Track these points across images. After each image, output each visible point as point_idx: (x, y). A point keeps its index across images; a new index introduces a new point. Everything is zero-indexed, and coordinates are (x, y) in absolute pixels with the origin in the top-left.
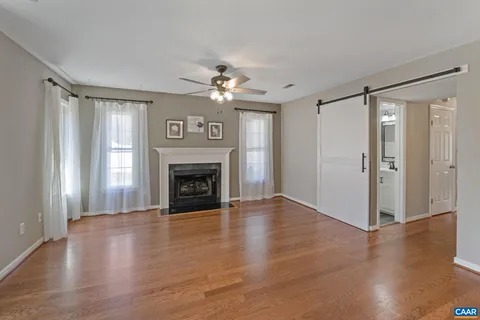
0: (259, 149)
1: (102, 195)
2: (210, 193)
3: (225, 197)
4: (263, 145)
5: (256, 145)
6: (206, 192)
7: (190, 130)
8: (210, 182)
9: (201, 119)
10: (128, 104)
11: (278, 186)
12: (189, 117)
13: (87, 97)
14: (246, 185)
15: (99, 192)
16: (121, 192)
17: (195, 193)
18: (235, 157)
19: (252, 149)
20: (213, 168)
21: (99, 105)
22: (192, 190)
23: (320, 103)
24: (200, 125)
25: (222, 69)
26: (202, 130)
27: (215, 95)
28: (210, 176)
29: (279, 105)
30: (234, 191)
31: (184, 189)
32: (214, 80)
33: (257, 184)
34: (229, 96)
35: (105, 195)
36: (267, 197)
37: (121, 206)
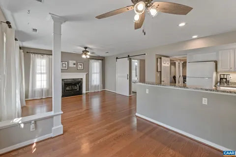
0: (97, 73)
1: (34, 92)
2: (78, 90)
3: (84, 91)
4: (98, 72)
5: (95, 72)
6: (76, 89)
7: (70, 66)
8: (78, 86)
9: (75, 62)
10: (45, 56)
11: (104, 86)
12: (70, 61)
13: (27, 52)
14: (92, 86)
15: (32, 90)
16: (42, 90)
17: (72, 90)
18: (88, 76)
19: (94, 73)
20: (80, 80)
21: (32, 56)
22: (71, 89)
23: (117, 58)
24: (74, 64)
25: (86, 48)
26: (75, 66)
27: (84, 56)
28: (78, 83)
29: (104, 57)
30: (87, 89)
31: (67, 88)
32: (83, 51)
33: (95, 86)
34: (88, 57)
35: (35, 92)
36: (100, 91)
37: (42, 96)
